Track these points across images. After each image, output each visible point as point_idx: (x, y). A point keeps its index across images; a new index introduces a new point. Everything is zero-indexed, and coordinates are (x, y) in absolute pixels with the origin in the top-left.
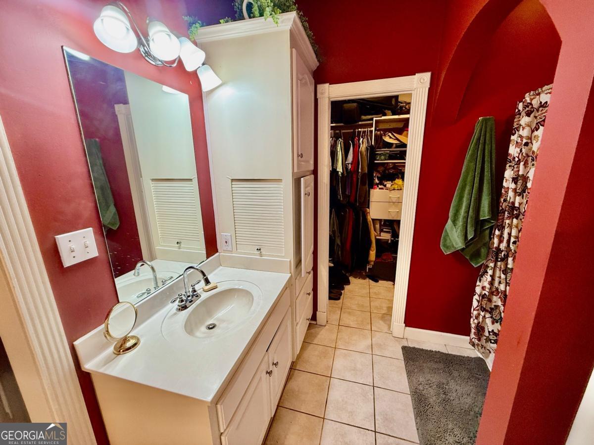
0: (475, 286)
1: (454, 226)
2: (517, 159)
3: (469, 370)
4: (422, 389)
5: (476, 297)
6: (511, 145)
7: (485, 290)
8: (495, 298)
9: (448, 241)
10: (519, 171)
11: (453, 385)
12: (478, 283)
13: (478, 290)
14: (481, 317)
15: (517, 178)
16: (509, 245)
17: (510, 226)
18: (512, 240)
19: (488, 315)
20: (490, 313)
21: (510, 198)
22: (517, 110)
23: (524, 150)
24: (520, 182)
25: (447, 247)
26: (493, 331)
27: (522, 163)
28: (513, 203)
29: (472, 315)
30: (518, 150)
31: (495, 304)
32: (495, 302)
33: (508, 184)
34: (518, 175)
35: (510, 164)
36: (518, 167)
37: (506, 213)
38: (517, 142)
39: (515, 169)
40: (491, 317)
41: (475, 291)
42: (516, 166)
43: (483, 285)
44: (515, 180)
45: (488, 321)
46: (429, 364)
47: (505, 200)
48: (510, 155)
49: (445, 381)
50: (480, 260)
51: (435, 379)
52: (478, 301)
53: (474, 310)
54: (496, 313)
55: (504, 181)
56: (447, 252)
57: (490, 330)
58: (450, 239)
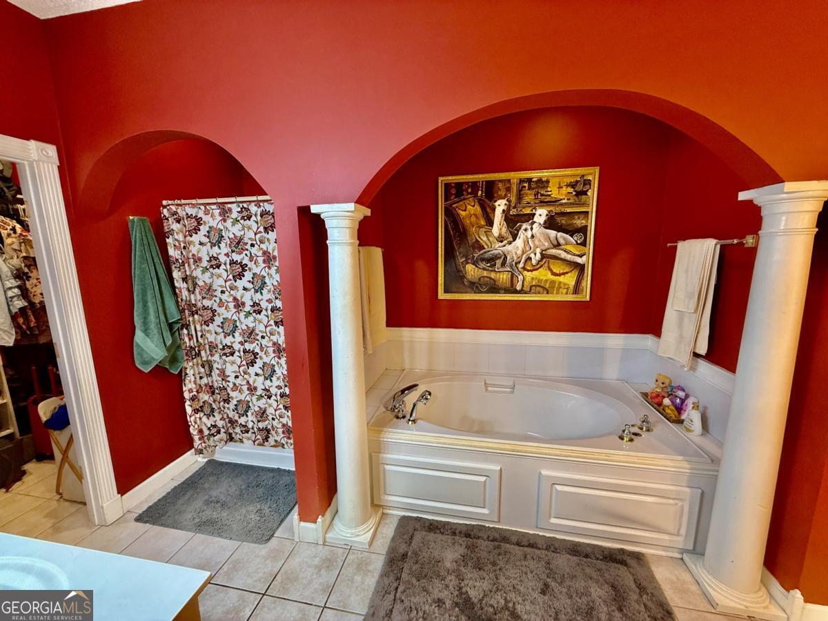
0: (182, 393)
1: (146, 337)
2: (180, 261)
3: (212, 474)
4: (198, 520)
5: (188, 403)
6: (169, 248)
7: (192, 392)
8: (201, 395)
9: (145, 356)
10: (185, 271)
11: (214, 493)
12: (184, 389)
13: (187, 395)
14: (198, 419)
15: (186, 278)
16: (197, 341)
17: (194, 322)
18: (199, 334)
19: (202, 414)
20: (202, 411)
21: (186, 297)
22: (162, 215)
23: (184, 252)
24: (190, 282)
25: (145, 363)
26: (211, 425)
27: (186, 265)
28: (190, 301)
29: (190, 424)
30: (179, 253)
31: (203, 400)
32: (202, 398)
33: (179, 284)
34: (187, 276)
35: (176, 265)
36: (184, 268)
37: (186, 311)
38: (175, 246)
39: (183, 270)
40: (205, 414)
41: (184, 398)
42: (181, 267)
43: (189, 387)
44: (185, 279)
45: (205, 419)
46: (180, 502)
47: (182, 300)
48: (171, 257)
49: (206, 497)
50: (179, 364)
51: (198, 503)
52: (191, 406)
53: (190, 417)
54: (206, 410)
55: (175, 282)
56: (147, 369)
57: (209, 426)
58: (146, 352)
